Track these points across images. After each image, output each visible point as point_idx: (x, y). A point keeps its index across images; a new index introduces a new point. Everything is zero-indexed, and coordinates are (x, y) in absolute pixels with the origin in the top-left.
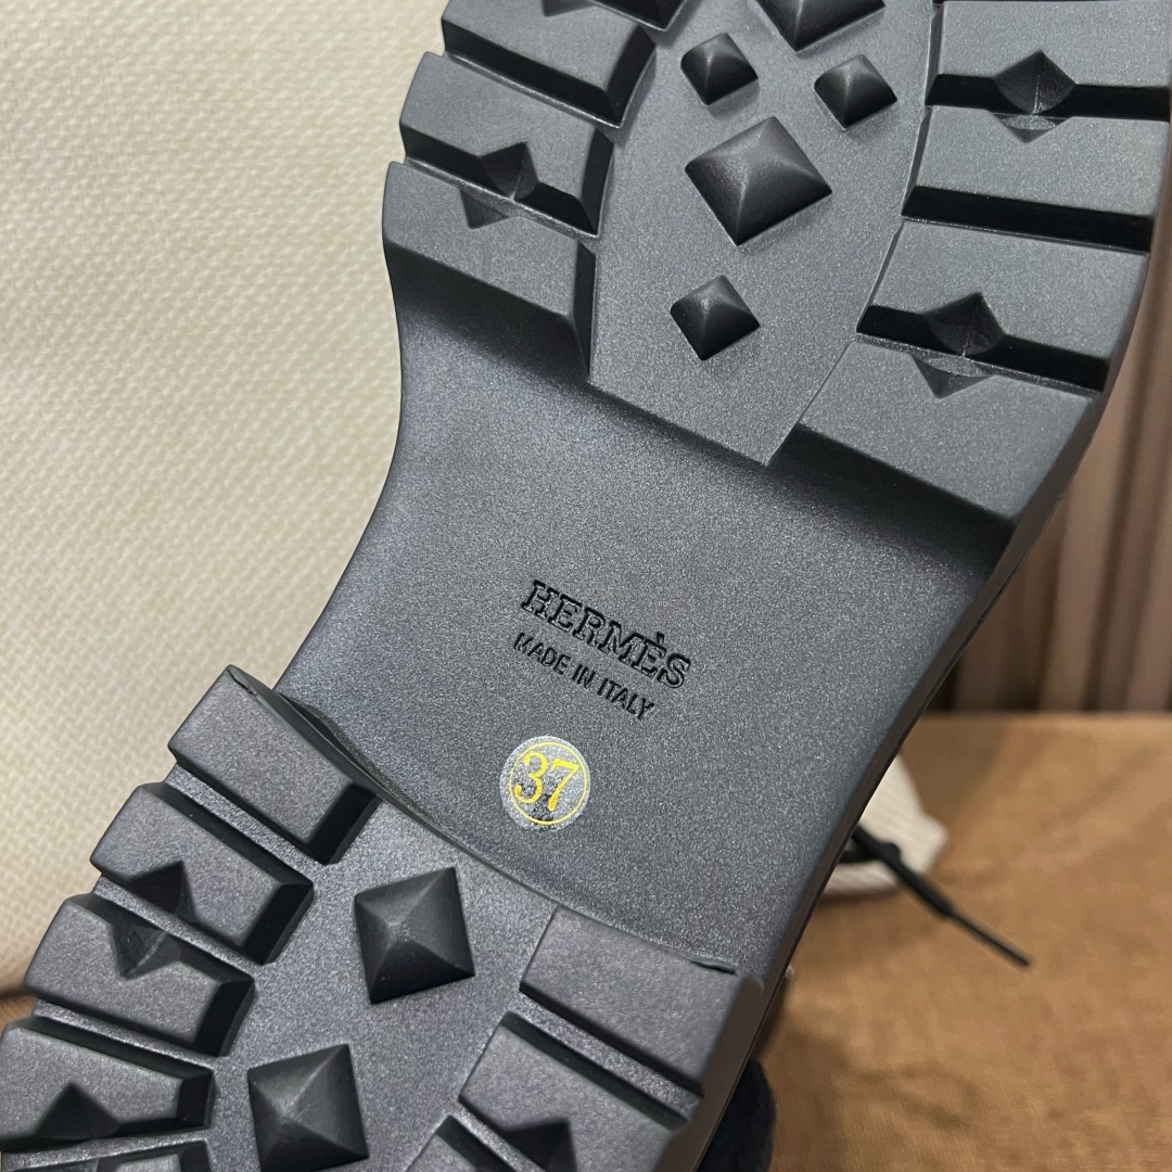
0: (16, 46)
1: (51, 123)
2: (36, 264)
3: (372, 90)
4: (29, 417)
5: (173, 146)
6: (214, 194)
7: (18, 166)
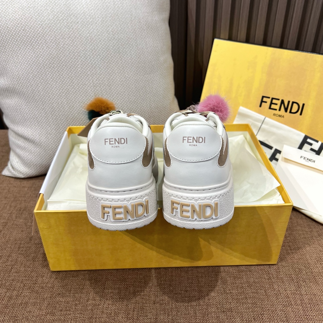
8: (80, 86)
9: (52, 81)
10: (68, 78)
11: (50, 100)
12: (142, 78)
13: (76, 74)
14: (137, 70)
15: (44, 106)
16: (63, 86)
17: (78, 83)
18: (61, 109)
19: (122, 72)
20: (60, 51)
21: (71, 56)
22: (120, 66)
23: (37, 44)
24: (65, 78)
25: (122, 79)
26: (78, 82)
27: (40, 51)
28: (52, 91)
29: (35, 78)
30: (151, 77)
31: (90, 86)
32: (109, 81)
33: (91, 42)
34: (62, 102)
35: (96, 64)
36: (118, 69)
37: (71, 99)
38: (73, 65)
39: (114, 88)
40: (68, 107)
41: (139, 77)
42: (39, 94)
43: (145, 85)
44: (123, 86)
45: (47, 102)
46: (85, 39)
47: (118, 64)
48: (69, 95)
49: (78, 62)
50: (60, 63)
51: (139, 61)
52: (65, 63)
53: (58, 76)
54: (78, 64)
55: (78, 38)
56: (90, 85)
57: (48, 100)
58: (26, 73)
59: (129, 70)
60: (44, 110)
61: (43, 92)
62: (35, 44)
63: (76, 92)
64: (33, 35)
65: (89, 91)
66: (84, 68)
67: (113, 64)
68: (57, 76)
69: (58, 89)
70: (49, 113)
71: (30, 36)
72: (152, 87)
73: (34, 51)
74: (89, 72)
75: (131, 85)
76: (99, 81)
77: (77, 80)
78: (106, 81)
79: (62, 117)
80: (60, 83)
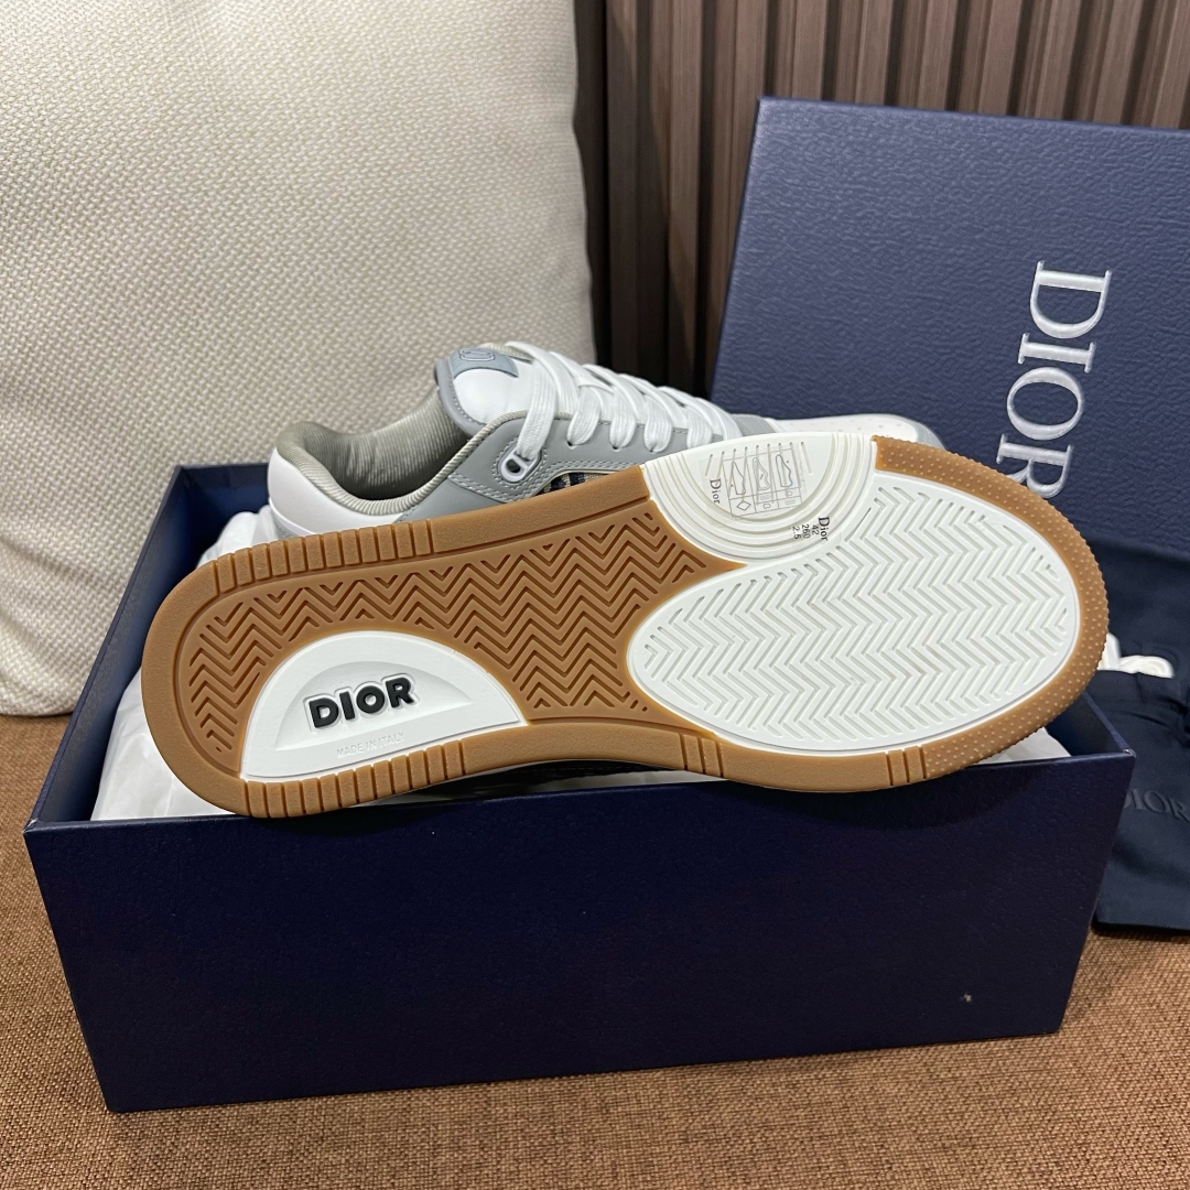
0: (120, 134)
1: (144, 177)
2: (142, 257)
3: (324, 151)
5: (216, 187)
6: (241, 213)
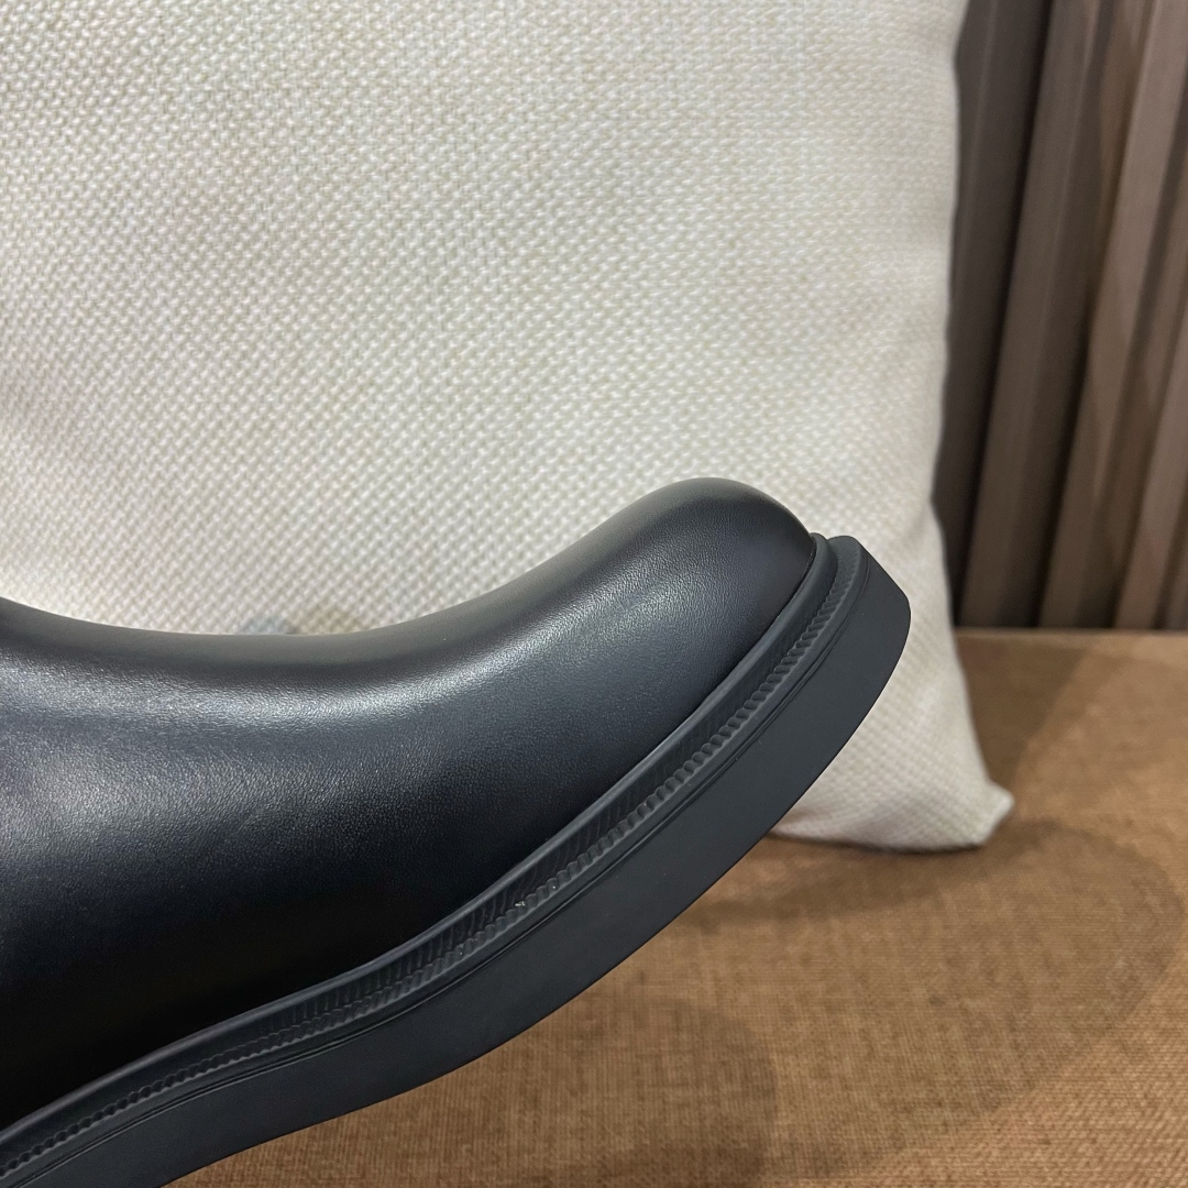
3: (496, 32)
4: (163, 338)
7: (164, 98)
8: (342, 390)
9: (182, 347)
10: (279, 337)
11: (156, 459)
12: (737, 373)
13: (324, 318)
14: (706, 318)
15: (125, 491)
16: (241, 382)
17: (331, 373)
18: (216, 518)
19: (609, 322)
20: (248, 171)
21: (310, 206)
22: (606, 285)
23: (118, 118)
24: (260, 337)
25: (603, 370)
26: (331, 365)
27: (133, 157)
28: (174, 408)
29: (90, 322)
30: (792, 375)
31: (399, 397)
32: (524, 373)
33: (443, 122)
34: (227, 476)
35: (453, 263)
36: (588, 305)
37: (278, 469)
38: (317, 263)
39: (550, 418)
40: (258, 511)
41: (717, 363)
42: (102, 416)
43: (747, 417)
44: (608, 416)
45: (141, 467)
46: (407, 99)
47: (597, 269)
48: (268, 443)
49: (345, 243)
50: (238, 239)
51: (733, 266)
52: (266, 244)
53: (221, 319)
54: (343, 253)
55: (366, 91)
56: (400, 390)
57: (149, 460)
58: (42, 285)
59: (661, 317)
60: (121, 514)
61: (124, 408)
62: (110, 113)
63: (314, 430)
64: (101, 61)
65: (394, 426)
66: (377, 280)
67: (564, 268)
68: (213, 320)
69: (209, 402)
70: (148, 531)
71: (83, 62)
72: (790, 440)
73: (98, 158)
74: (408, 308)
75: (654, 411)
76: (457, 373)
77: (328, 355)
78: (504, 373)
79: (216, 567)
80: (228, 364)
